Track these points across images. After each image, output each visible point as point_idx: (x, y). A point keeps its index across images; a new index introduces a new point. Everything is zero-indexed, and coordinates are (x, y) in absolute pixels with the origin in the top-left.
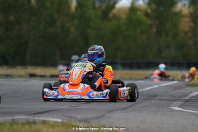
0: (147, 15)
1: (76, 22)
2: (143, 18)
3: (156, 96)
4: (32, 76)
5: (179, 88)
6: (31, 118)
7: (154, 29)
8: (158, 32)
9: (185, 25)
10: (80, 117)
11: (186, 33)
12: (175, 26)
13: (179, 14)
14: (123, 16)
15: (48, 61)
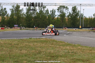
0: (60, 19)
1: (48, 20)
2: (59, 19)
3: (61, 33)
4: (40, 30)
5: (65, 32)
6: (40, 38)
7: (61, 21)
8: (62, 22)
9: (67, 20)
10: (48, 37)
11: (67, 22)
12: (65, 21)
13: (66, 19)
14: (56, 19)
15: (43, 27)
